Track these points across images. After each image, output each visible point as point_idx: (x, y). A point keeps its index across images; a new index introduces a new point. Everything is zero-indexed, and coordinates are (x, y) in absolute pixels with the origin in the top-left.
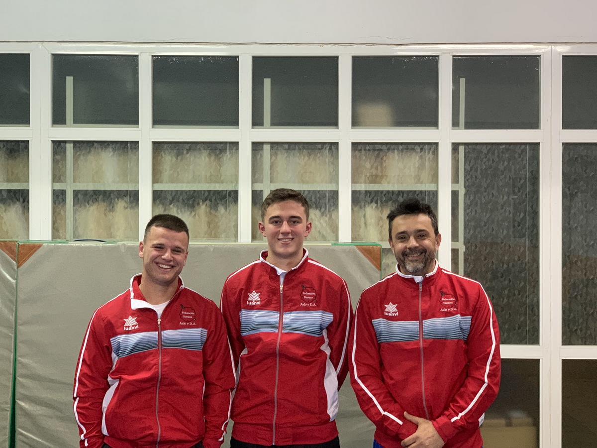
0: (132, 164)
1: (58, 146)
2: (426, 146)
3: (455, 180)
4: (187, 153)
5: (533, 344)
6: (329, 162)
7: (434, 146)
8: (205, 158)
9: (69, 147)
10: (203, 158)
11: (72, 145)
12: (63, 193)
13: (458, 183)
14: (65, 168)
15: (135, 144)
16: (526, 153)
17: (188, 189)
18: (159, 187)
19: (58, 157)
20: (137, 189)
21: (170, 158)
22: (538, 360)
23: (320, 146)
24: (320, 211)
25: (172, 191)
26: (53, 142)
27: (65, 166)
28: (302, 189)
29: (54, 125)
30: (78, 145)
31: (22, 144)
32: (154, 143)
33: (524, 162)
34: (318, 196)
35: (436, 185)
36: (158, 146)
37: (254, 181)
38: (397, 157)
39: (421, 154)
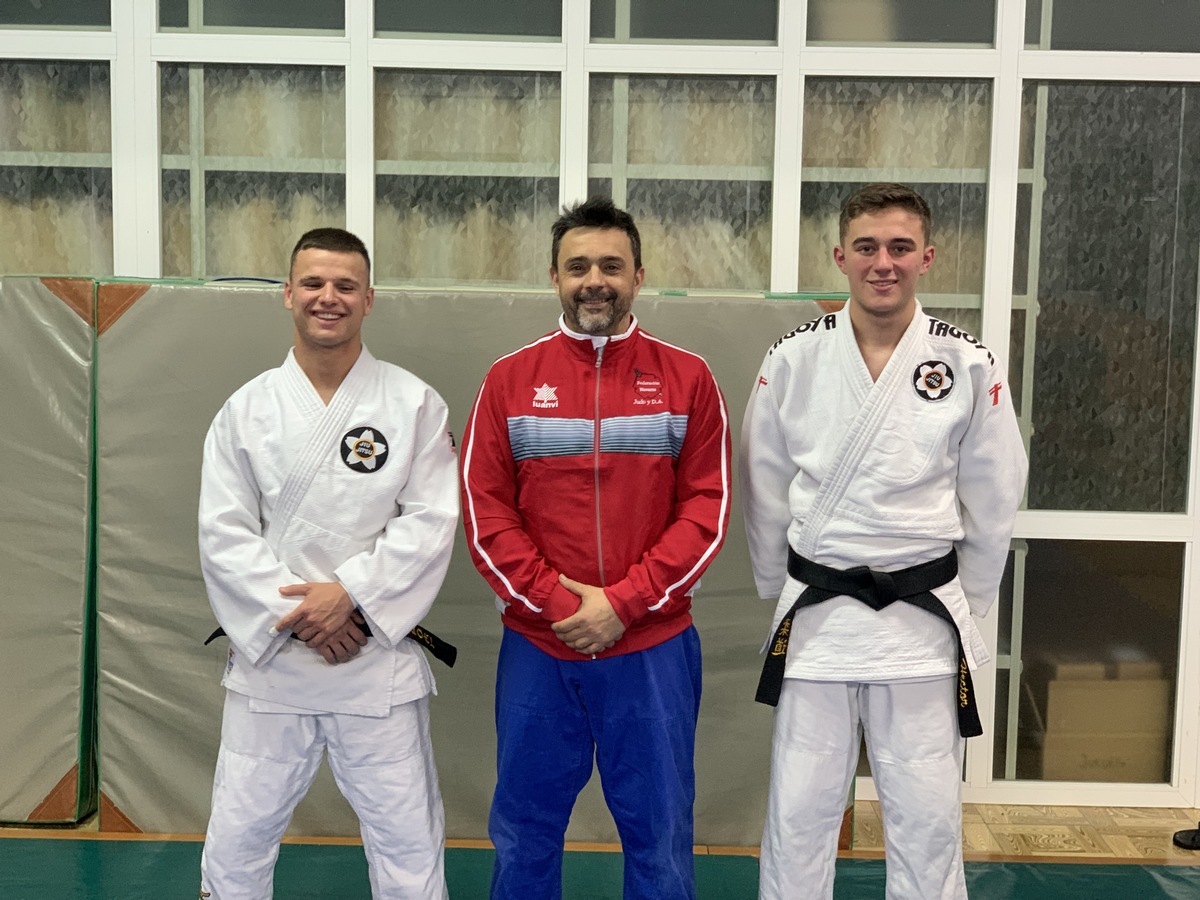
0: (330, 116)
1: (172, 74)
2: (967, 85)
3: (1026, 161)
4: (449, 96)
5: (1172, 510)
6: (755, 120)
7: (983, 85)
8: (488, 106)
9: (196, 77)
10: (484, 107)
11: (201, 71)
12: (184, 176)
13: (1032, 167)
14: (188, 122)
15: (338, 71)
16: (1180, 105)
17: (450, 173)
18: (389, 168)
19: (172, 99)
20: (341, 172)
21: (413, 104)
22: (1183, 545)
23: (735, 84)
24: (732, 224)
25: (416, 177)
26: (161, 64)
27: (186, 118)
28: (694, 178)
29: (164, 28)
30: (213, 72)
31: (96, 68)
32: (378, 70)
33: (1175, 124)
34: (729, 192)
35: (984, 171)
36: (385, 77)
37: (593, 159)
38: (901, 111)
39: (954, 104)
